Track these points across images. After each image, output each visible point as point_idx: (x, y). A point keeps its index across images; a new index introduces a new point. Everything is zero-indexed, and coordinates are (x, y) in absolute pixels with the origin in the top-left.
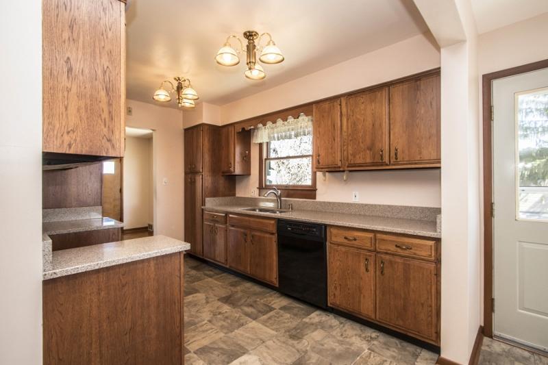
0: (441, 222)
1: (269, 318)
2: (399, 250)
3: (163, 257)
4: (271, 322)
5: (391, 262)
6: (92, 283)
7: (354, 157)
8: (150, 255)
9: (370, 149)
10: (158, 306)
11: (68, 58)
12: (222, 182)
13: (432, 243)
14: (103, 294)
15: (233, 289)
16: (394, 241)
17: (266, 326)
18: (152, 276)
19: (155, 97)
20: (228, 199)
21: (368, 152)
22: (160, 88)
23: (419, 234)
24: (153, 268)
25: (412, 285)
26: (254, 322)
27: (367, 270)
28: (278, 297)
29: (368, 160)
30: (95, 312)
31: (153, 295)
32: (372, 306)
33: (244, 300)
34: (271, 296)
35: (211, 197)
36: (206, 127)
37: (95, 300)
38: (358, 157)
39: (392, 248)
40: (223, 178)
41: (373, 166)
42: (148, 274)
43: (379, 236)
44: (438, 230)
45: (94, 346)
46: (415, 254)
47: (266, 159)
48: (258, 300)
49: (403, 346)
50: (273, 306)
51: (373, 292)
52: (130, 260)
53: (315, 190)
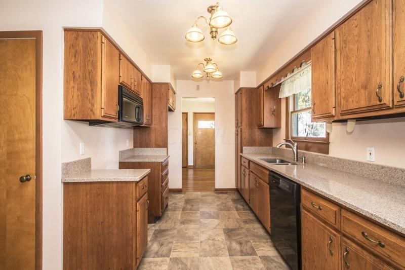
1: (242, 261)
3: (121, 182)
4: (240, 264)
5: (356, 255)
6: (83, 189)
7: (347, 101)
8: (110, 179)
9: (365, 87)
10: (118, 214)
11: (74, 72)
12: (258, 134)
14: (88, 197)
15: (242, 225)
16: (362, 227)
17: (233, 265)
18: (115, 193)
19: (193, 76)
20: (264, 148)
21: (362, 91)
22: (196, 69)
24: (115, 189)
26: (228, 257)
28: (271, 246)
29: (363, 104)
30: (84, 206)
31: (115, 206)
33: (242, 236)
34: (265, 243)
35: (248, 146)
36: (244, 91)
37: (85, 199)
38: (350, 100)
40: (259, 131)
41: (370, 111)
42: (112, 192)
45: (84, 225)
46: (390, 258)
47: (292, 112)
48: (251, 241)
50: (257, 252)
52: (99, 181)
53: (328, 143)
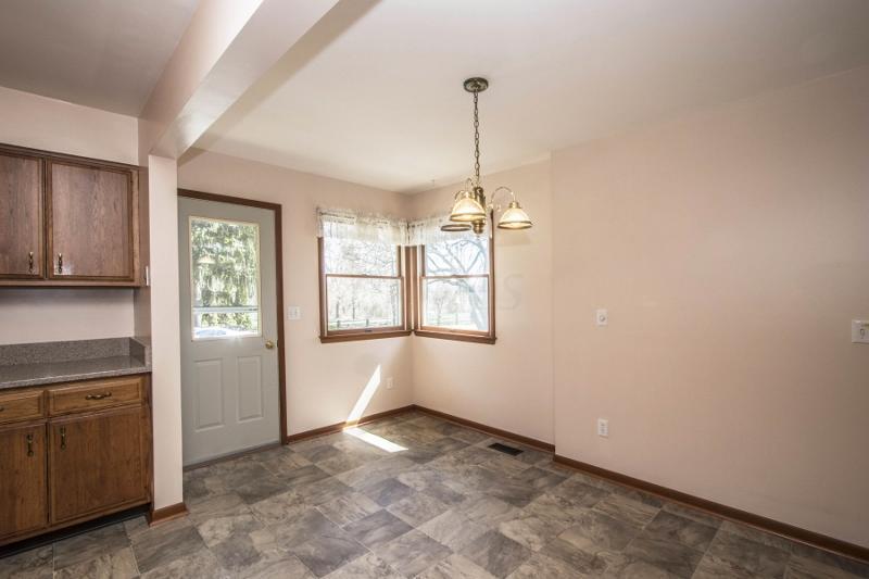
0: (151, 354)
2: (92, 402)
5: (78, 425)
13: (137, 380)
16: (82, 392)
23: (123, 373)
25: (113, 444)
27: (30, 452)
32: (42, 507)
39: (82, 403)
43: (53, 390)
44: (147, 363)
46: (116, 400)
49: (97, 537)
51: (42, 484)
